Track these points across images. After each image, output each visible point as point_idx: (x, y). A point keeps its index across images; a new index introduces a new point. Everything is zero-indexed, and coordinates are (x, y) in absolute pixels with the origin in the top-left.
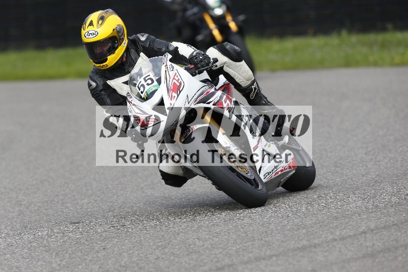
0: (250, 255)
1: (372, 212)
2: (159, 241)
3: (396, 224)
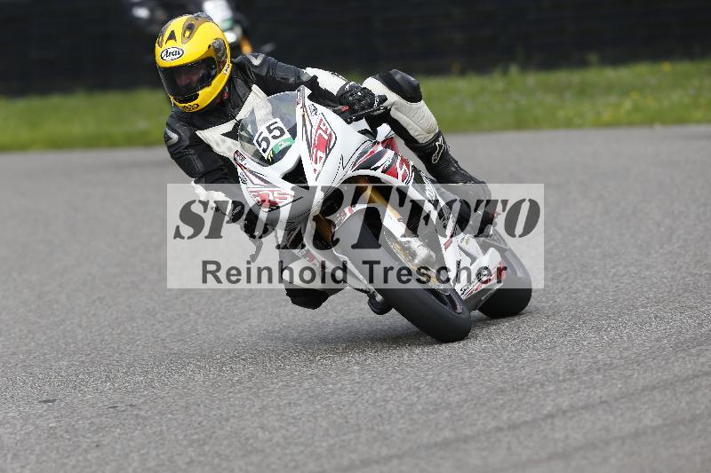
0: (353, 456)
1: (564, 381)
2: (193, 431)
3: (605, 402)
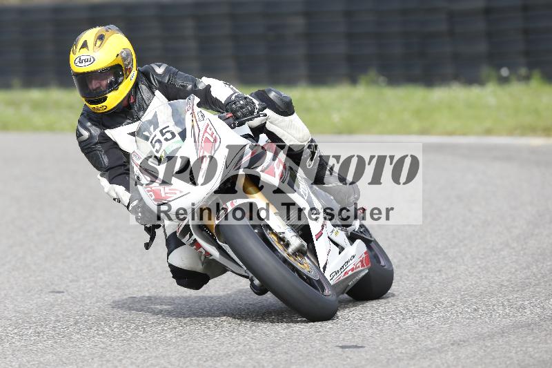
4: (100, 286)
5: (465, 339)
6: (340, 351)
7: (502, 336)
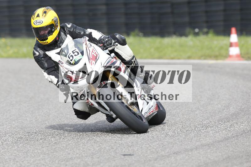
4: (13, 128)
5: (179, 151)
6: (123, 157)
7: (196, 150)
